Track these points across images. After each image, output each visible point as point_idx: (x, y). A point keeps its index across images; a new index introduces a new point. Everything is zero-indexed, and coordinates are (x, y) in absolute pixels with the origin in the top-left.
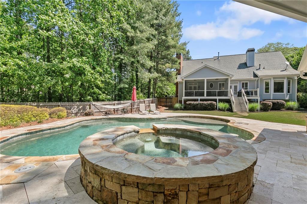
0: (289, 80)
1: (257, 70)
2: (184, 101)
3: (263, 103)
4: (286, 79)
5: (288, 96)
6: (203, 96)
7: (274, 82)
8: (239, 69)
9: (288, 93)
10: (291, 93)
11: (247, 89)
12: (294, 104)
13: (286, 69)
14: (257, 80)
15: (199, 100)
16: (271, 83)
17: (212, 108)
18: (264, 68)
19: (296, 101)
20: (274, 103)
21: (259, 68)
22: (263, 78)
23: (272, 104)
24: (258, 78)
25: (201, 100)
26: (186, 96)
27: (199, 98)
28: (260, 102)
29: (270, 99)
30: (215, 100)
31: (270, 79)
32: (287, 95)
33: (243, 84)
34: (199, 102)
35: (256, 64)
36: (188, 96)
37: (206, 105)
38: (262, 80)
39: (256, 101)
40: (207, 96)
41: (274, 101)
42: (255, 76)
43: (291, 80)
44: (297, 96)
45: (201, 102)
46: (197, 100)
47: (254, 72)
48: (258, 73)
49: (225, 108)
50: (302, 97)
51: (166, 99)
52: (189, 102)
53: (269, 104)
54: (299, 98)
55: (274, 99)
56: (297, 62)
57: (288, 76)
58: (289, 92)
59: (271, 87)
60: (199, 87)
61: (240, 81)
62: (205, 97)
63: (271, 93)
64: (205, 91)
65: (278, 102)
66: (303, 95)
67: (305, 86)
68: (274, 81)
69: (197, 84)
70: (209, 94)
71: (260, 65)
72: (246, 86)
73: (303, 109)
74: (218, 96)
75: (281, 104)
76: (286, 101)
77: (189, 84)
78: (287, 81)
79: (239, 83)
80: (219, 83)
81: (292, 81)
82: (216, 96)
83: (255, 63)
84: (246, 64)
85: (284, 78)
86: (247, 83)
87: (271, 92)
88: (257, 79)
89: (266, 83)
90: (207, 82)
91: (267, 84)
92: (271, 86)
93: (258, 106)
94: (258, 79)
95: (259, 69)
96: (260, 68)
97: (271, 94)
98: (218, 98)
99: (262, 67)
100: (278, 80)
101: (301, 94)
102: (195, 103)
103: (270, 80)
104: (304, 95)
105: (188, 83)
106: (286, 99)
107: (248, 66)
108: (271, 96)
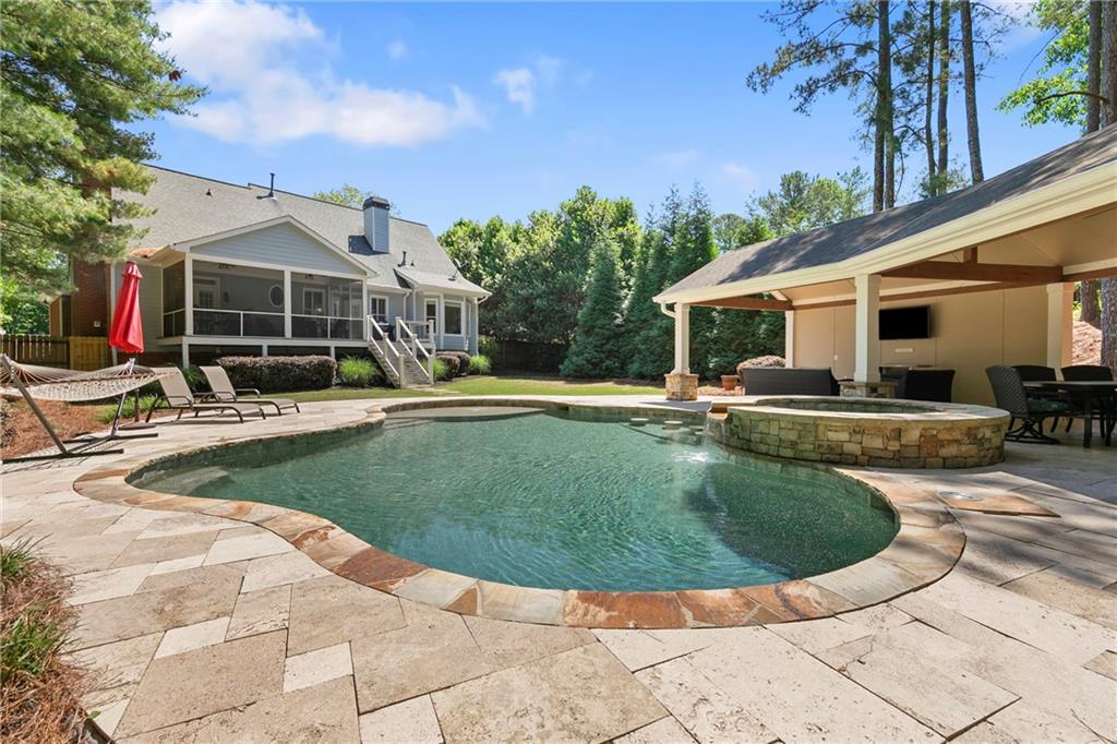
0: (467, 304)
1: (400, 265)
2: (190, 355)
4: (464, 300)
5: (468, 342)
6: (282, 333)
9: (467, 336)
10: (471, 337)
11: (384, 318)
12: (482, 360)
13: (454, 277)
14: (408, 294)
15: (265, 351)
16: (438, 308)
18: (412, 264)
19: (478, 353)
22: (420, 292)
24: (409, 289)
25: (273, 351)
27: (265, 342)
30: (324, 351)
32: (466, 340)
33: (374, 302)
34: (265, 358)
35: (395, 249)
36: (209, 332)
38: (420, 297)
40: (295, 334)
42: (403, 282)
43: (470, 305)
45: (272, 359)
46: (256, 351)
47: (393, 268)
48: (405, 274)
49: (360, 375)
52: (231, 358)
55: (446, 348)
57: (464, 295)
58: (468, 333)
59: (439, 318)
60: (226, 297)
62: (288, 340)
63: (439, 333)
64: (288, 315)
68: (444, 302)
69: (213, 283)
70: (301, 328)
71: (404, 252)
74: (335, 335)
76: (469, 353)
81: (471, 307)
82: (324, 335)
83: (391, 244)
84: (365, 239)
86: (384, 301)
87: (439, 330)
88: (408, 291)
89: (428, 305)
90: (292, 283)
91: (431, 310)
92: (439, 315)
95: (404, 264)
96: (405, 261)
97: (439, 336)
98: (333, 344)
99: (408, 262)
100: (453, 303)
101: (483, 338)
102: (252, 360)
103: (436, 300)
106: (466, 350)
107: (374, 249)
108: (441, 342)
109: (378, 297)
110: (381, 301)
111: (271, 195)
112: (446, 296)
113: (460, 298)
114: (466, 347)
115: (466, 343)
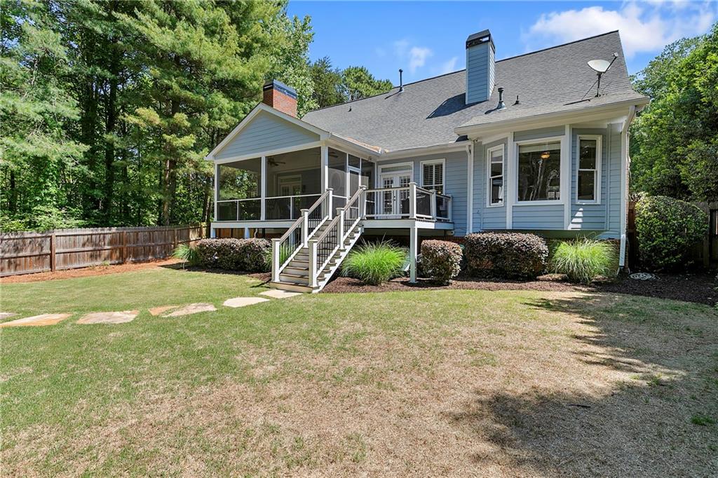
1: (488, 112)
4: (568, 131)
6: (258, 218)
7: (520, 155)
9: (579, 202)
10: (599, 202)
11: (441, 188)
15: (247, 233)
18: (517, 103)
19: (623, 237)
21: (500, 106)
22: (484, 142)
24: (469, 143)
26: (220, 218)
29: (500, 226)
31: (504, 141)
32: (574, 211)
33: (427, 169)
34: (248, 240)
40: (269, 217)
43: (599, 139)
46: (239, 233)
55: (518, 226)
57: (579, 120)
58: (584, 195)
59: (507, 175)
61: (416, 159)
62: (264, 223)
63: (505, 201)
64: (263, 199)
65: (510, 244)
69: (299, 179)
71: (501, 92)
72: (440, 178)
77: (281, 180)
78: (574, 141)
79: (412, 167)
81: (604, 142)
85: (559, 130)
87: (505, 197)
88: (465, 144)
92: (506, 170)
94: (471, 149)
95: (496, 108)
96: (500, 103)
97: (505, 206)
100: (531, 144)
103: (503, 147)
106: (569, 229)
107: (467, 103)
108: (507, 217)
109: (434, 162)
110: (439, 167)
111: (401, 90)
112: (522, 136)
114: (572, 223)
115: (573, 217)
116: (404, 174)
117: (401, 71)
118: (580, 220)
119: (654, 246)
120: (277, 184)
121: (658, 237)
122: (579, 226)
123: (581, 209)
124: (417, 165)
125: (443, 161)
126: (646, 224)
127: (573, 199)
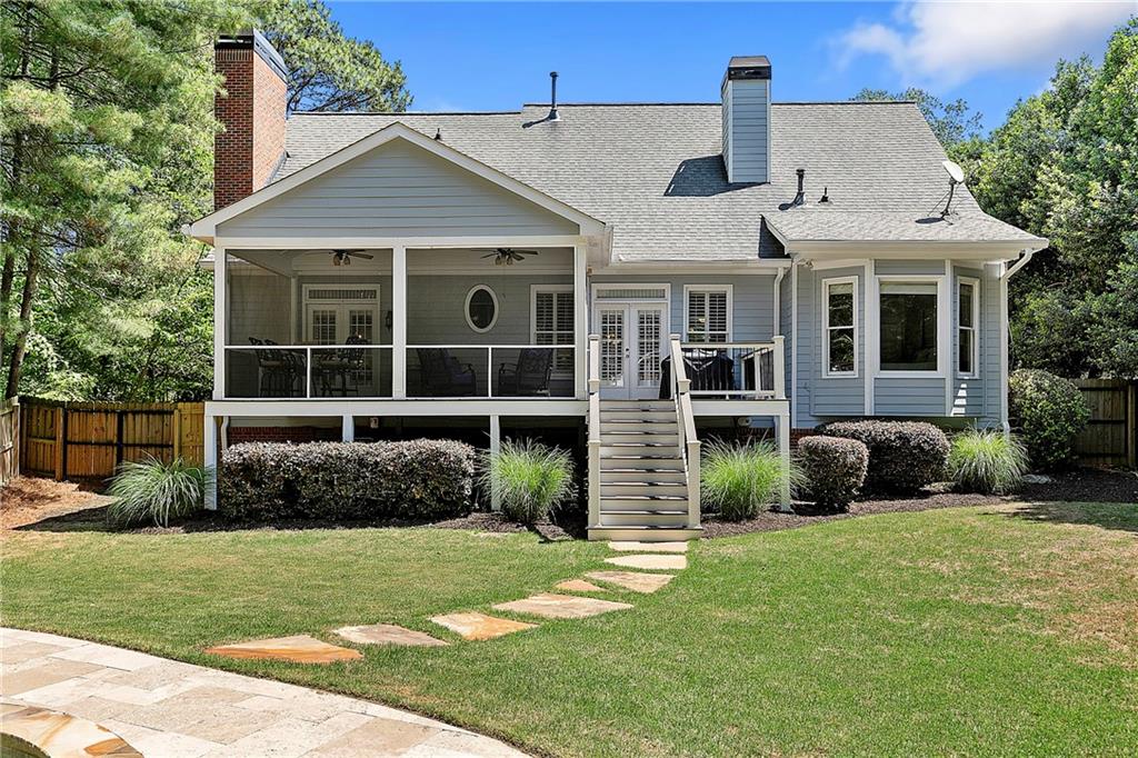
0: (966, 281)
1: (784, 207)
3: (812, 450)
4: (948, 270)
5: (962, 393)
7: (882, 296)
8: (673, 194)
9: (961, 375)
10: (977, 377)
11: (722, 338)
12: (994, 449)
13: (946, 213)
14: (781, 274)
15: (348, 430)
16: (862, 303)
17: (440, 500)
18: (825, 199)
19: (1006, 425)
20: (878, 448)
21: (799, 200)
22: (816, 267)
23: (866, 453)
24: (785, 263)
25: (365, 430)
26: (233, 391)
27: (348, 410)
28: (795, 435)
29: (856, 413)
30: (474, 432)
31: (858, 271)
32: (957, 388)
33: (696, 300)
34: (349, 446)
35: (780, 170)
37: (385, 473)
38: (809, 277)
39: (763, 433)
41: (880, 426)
42: (771, 246)
43: (976, 285)
44: (1011, 395)
45: (362, 448)
47: (763, 218)
48: (788, 228)
49: (537, 493)
50: (1033, 403)
51: (122, 415)
53: (851, 459)
54: (1020, 407)
55: (882, 411)
56: (997, 181)
57: (959, 256)
58: (965, 365)
59: (862, 327)
61: (676, 279)
63: (862, 370)
64: (400, 347)
65: (903, 438)
66: (1039, 388)
67: (1043, 331)
68: (881, 284)
70: (430, 375)
71: (801, 173)
72: (719, 321)
73: (1044, 479)
75: (922, 449)
76: (954, 427)
77: (314, 294)
78: (954, 286)
79: (668, 295)
80: (535, 289)
81: (981, 289)
82: (478, 390)
83: (775, 161)
84: (718, 164)
86: (723, 297)
87: (862, 362)
88: (779, 265)
89: (832, 298)
91: (841, 309)
92: (861, 320)
93: (777, 470)
94: (787, 276)
95: (795, 202)
96: (800, 194)
97: (862, 377)
98: (494, 409)
99: (812, 192)
102: (316, 450)
103: (854, 279)
104: (1046, 384)
105: (307, 287)
106: (952, 415)
107: (731, 180)
108: (866, 396)
109: (707, 289)
110: (720, 299)
111: (552, 116)
112: (881, 266)
113: (935, 266)
114: (955, 406)
115: (956, 397)
116: (649, 306)
117: (554, 76)
118: (964, 402)
119: (1046, 437)
120: (299, 303)
121: (1049, 425)
122: (962, 410)
123: (964, 386)
124: (677, 290)
125: (729, 290)
126: (1036, 408)
127: (955, 370)
